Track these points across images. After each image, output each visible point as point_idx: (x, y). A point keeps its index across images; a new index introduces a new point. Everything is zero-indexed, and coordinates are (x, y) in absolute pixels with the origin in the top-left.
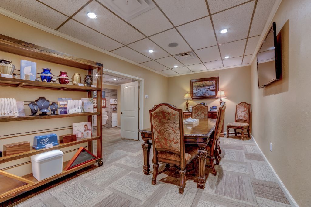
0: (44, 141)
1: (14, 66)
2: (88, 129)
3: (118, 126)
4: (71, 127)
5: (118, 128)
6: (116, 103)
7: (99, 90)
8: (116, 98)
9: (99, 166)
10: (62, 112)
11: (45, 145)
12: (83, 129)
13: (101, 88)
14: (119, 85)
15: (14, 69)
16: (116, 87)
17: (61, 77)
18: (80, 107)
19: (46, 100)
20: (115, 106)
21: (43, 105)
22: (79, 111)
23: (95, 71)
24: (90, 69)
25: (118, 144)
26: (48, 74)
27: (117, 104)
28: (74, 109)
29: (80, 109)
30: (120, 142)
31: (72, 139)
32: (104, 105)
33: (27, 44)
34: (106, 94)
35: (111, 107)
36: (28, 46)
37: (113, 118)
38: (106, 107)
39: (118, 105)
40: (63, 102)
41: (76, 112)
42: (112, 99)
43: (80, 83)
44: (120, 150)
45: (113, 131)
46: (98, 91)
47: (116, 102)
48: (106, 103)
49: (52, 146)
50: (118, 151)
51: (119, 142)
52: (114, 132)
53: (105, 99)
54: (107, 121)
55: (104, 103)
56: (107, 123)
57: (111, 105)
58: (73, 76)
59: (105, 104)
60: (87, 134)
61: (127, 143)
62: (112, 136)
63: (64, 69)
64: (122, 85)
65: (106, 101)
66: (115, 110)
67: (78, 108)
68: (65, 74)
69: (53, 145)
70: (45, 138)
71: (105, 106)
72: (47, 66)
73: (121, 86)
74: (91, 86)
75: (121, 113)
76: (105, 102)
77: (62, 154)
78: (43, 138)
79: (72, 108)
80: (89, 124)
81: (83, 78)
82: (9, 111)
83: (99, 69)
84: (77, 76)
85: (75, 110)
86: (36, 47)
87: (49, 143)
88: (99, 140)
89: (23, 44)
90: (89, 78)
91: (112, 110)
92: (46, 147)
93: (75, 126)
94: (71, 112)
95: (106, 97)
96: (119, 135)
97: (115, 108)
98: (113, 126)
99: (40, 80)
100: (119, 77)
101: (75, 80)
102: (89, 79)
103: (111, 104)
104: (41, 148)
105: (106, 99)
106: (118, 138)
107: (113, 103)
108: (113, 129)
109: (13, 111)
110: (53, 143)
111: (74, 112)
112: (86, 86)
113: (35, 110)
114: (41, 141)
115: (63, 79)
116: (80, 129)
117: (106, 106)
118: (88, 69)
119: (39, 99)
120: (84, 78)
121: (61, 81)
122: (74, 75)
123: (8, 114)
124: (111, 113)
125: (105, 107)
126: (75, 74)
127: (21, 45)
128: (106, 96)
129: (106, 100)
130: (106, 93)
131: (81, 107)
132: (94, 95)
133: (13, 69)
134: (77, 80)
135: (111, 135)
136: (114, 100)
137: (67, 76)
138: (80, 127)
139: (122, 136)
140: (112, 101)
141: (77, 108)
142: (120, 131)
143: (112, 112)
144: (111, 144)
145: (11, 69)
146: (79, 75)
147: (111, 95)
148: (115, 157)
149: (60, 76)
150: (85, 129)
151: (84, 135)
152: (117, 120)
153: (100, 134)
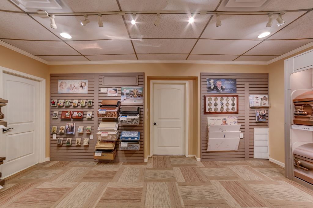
3: (271, 159)
5: (271, 163)
6: (267, 105)
8: (267, 94)
20: (262, 112)
27: (268, 108)
32: (233, 109)
34: (237, 86)
35: (252, 112)
37: (256, 137)
38: (239, 112)
39: (270, 110)
42: (255, 96)
47: (266, 102)
48: (238, 105)
53: (237, 96)
54: (240, 143)
55: (233, 104)
56: (241, 147)
57: (252, 108)
59: (235, 107)
66: (262, 120)
71: (235, 111)
76: (235, 102)
91: (254, 121)
95: (237, 92)
97: (264, 116)
98: (256, 156)
103: (251, 105)
105: (239, 95)
107: (258, 105)
117: (238, 110)
124: (251, 127)
125: (237, 113)
128: (237, 89)
129: (239, 98)
130: (237, 83)
136: (262, 96)
140: (255, 100)
143: (255, 124)
147: (251, 86)
152: (268, 144)
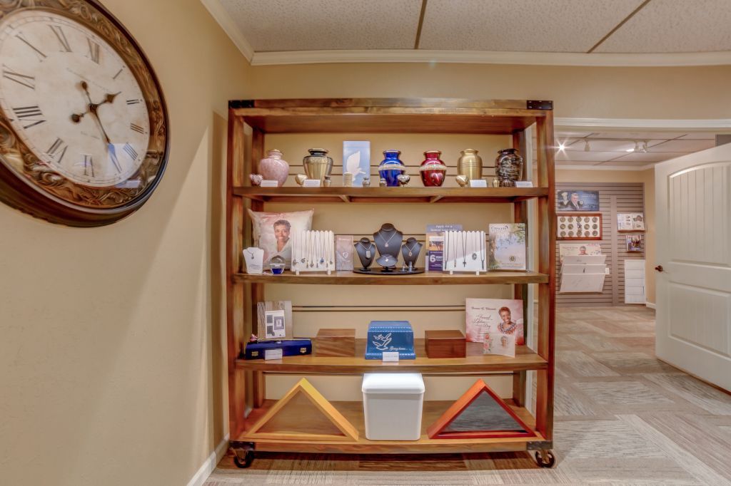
0: (381, 342)
1: (330, 160)
2: (510, 323)
3: (649, 304)
4: (462, 309)
5: (648, 308)
6: (642, 228)
7: (545, 196)
9: (540, 464)
10: (433, 264)
11: (381, 352)
12: (495, 320)
13: (549, 189)
14: (649, 166)
15: (332, 165)
16: (639, 173)
17: (426, 167)
18: (478, 253)
19: (394, 229)
20: (636, 237)
21: (387, 245)
22: (477, 266)
23: (530, 132)
24: (515, 128)
25: (639, 386)
26: (393, 163)
28: (460, 261)
29: (478, 261)
30: (651, 377)
31: (453, 349)
32: (594, 233)
33: (341, 103)
34: (600, 201)
35: (622, 238)
36: (342, 105)
37: (627, 274)
38: (603, 238)
39: (647, 235)
40: (437, 237)
41: (467, 269)
42: (625, 215)
43: (480, 176)
44: (646, 420)
45: (627, 319)
46: (540, 198)
47: (641, 224)
48: (601, 228)
49: (397, 359)
50: (636, 421)
51: (646, 375)
52: (630, 324)
53: (600, 215)
54: (605, 281)
55: (595, 227)
56: (606, 288)
57: (621, 232)
58: (460, 160)
59: (598, 230)
60: (504, 342)
61: (687, 396)
62: (616, 339)
63: (433, 143)
64: (657, 166)
65: (601, 219)
66: (636, 250)
67: (474, 257)
68: (436, 156)
69: (401, 358)
70: (384, 334)
71: (598, 236)
72: (392, 143)
73: (653, 170)
74: (514, 185)
75: (659, 269)
76: (598, 223)
77: (419, 390)
78: (380, 333)
79: (455, 257)
80: (517, 307)
81: (490, 160)
82: (320, 259)
83: (540, 121)
84: (469, 158)
85: (465, 263)
86: (357, 103)
87: (392, 348)
88: (545, 372)
89: (334, 105)
90: (506, 159)
91: (624, 250)
92: (384, 359)
93: (473, 308)
94: (452, 266)
95: (600, 209)
96: (649, 343)
98: (628, 300)
99: (378, 182)
100: (645, 141)
101: (464, 169)
102: (509, 163)
103: (621, 228)
104: (374, 356)
105: (603, 213)
106: (643, 355)
107: (630, 228)
108: (630, 311)
109: (327, 260)
110: (400, 351)
111: (460, 268)
112: (496, 186)
113: (367, 258)
114: (376, 341)
115: (429, 172)
116: (488, 318)
117: (601, 235)
118: (510, 129)
119: (381, 230)
120: (494, 160)
121: (427, 178)
122: (461, 155)
123: (317, 266)
124: (620, 259)
125: (600, 239)
126: (463, 153)
127: (329, 109)
128: (600, 205)
129: (603, 217)
130: (600, 197)
131: (482, 254)
132: (562, 203)
133: (329, 166)
134: (471, 168)
135: (618, 335)
136: (635, 215)
137: (442, 163)
138: (486, 313)
139: (660, 352)
140: (626, 220)
141: (469, 258)
142: (653, 324)
143: (626, 254)
144: (611, 374)
145: (325, 166)
146: (476, 152)
147: (621, 201)
148: (616, 450)
149: (423, 163)
150: (503, 322)
151: (494, 344)
152: (644, 283)
153: (546, 352)
